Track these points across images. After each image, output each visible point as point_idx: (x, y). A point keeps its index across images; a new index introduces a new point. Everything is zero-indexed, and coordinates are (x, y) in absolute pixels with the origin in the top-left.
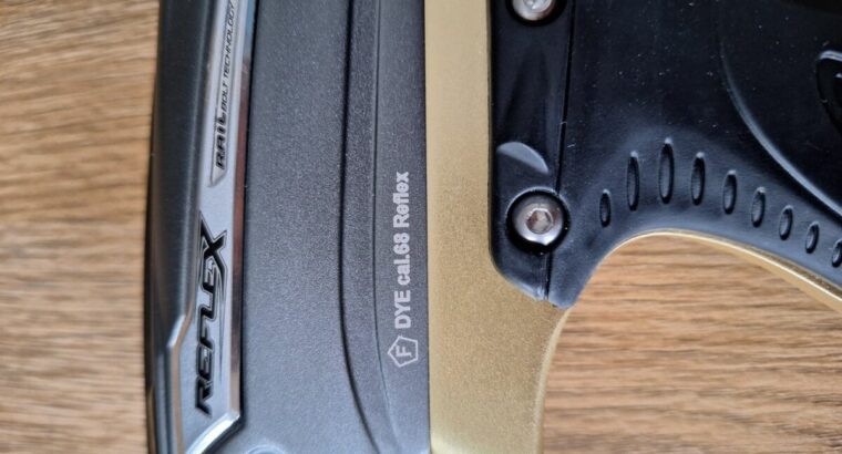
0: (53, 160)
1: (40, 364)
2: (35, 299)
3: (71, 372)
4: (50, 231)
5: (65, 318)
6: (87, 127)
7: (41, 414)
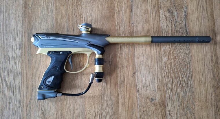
0: (59, 25)
1: (46, 23)
2: (50, 23)
3: (45, 26)
4: (54, 25)
5: (49, 25)
6: (61, 27)
7: (42, 23)
